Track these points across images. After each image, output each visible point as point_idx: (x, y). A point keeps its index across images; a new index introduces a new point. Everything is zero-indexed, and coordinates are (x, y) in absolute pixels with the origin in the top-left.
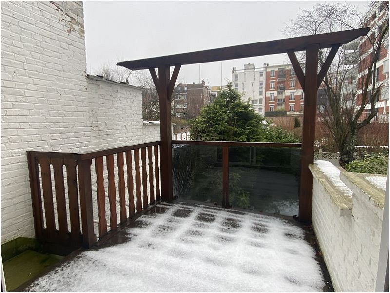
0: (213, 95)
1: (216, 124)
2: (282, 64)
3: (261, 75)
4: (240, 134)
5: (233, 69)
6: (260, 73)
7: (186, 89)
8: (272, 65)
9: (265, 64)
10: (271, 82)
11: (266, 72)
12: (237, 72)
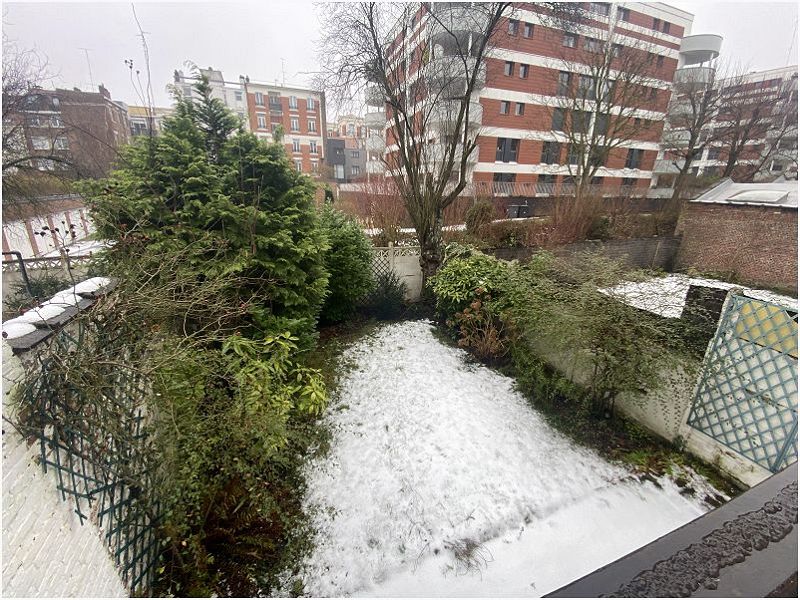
0: (137, 125)
1: (193, 198)
2: (273, 84)
3: (239, 98)
4: (275, 228)
5: (176, 73)
6: (236, 93)
7: (56, 102)
8: (257, 82)
9: (242, 77)
10: (259, 115)
11: (248, 94)
12: (186, 81)
